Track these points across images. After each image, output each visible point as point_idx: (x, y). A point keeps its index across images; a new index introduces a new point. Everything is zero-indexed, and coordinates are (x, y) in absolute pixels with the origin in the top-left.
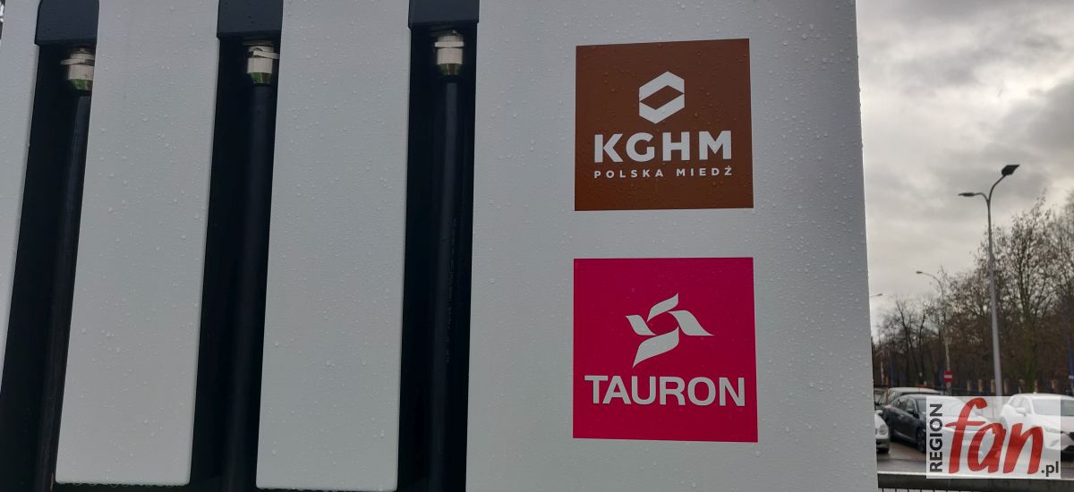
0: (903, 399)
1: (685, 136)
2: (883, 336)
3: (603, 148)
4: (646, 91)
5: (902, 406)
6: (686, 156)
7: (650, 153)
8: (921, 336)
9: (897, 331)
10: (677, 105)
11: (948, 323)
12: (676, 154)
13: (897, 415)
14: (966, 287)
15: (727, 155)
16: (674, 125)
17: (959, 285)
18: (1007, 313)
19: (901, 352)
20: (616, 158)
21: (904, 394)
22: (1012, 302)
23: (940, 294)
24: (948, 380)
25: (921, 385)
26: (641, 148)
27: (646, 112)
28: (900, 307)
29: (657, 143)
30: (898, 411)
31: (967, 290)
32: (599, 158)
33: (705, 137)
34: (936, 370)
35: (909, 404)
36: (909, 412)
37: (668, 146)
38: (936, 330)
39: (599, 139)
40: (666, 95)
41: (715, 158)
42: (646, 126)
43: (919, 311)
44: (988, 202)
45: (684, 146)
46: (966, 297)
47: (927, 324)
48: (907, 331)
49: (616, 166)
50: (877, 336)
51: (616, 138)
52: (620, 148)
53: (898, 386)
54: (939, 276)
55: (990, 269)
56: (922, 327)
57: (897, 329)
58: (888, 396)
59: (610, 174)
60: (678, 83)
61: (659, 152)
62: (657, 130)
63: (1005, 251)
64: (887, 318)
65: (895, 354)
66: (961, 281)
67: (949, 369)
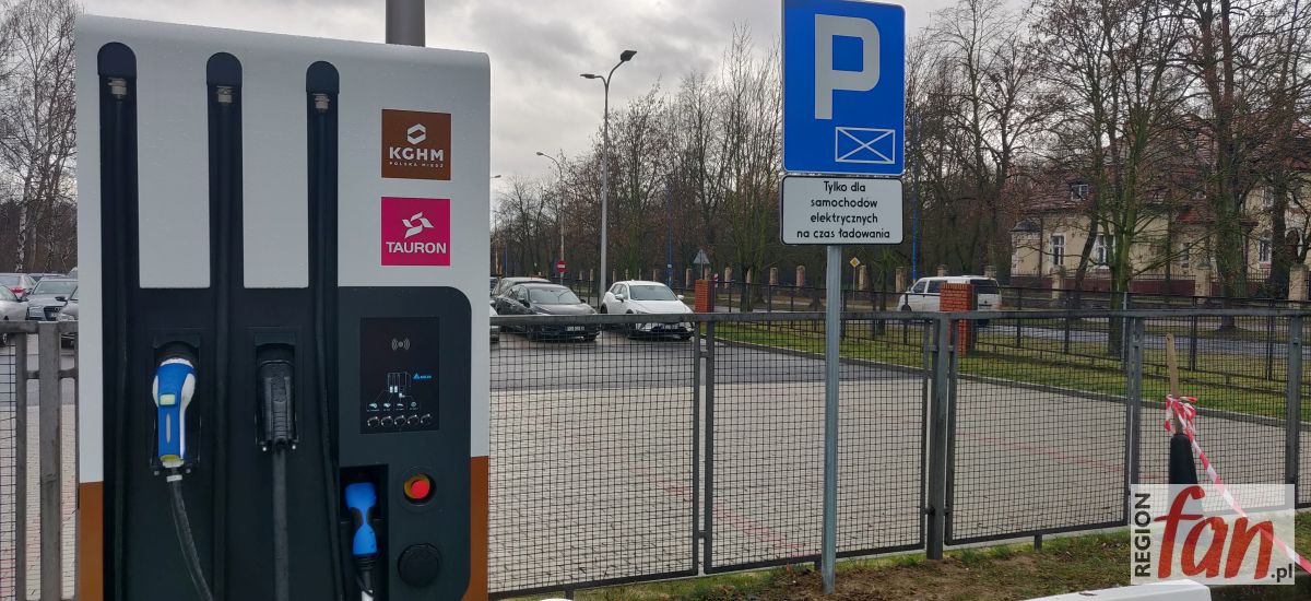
0: (515, 288)
1: (426, 151)
2: (499, 222)
3: (393, 153)
4: (410, 131)
5: (514, 295)
6: (426, 158)
7: (412, 156)
8: (538, 223)
9: (514, 217)
10: (423, 138)
11: (566, 211)
12: (422, 157)
13: (509, 305)
14: (586, 172)
15: (441, 159)
16: (421, 146)
17: (577, 171)
18: (619, 201)
19: (518, 240)
20: (398, 157)
21: (517, 283)
22: (624, 191)
23: (558, 179)
24: (561, 270)
25: (536, 275)
26: (408, 154)
27: (410, 139)
28: (519, 190)
29: (415, 153)
30: (510, 300)
31: (587, 176)
32: (391, 157)
33: (433, 151)
34: (551, 259)
35: (521, 293)
36: (520, 301)
37: (419, 154)
38: (554, 217)
39: (391, 149)
40: (417, 134)
41: (437, 160)
42: (410, 145)
43: (537, 197)
44: (607, 86)
45: (425, 154)
46: (583, 183)
47: (545, 210)
48: (524, 217)
49: (397, 160)
50: (495, 223)
51: (398, 149)
52: (400, 153)
53: (513, 276)
54: (559, 160)
55: (606, 156)
56: (540, 213)
57: (515, 215)
58: (501, 286)
59: (396, 164)
60: (423, 129)
61: (415, 156)
62: (415, 147)
63: (622, 136)
64: (505, 202)
65: (511, 243)
66: (580, 165)
67: (562, 259)
